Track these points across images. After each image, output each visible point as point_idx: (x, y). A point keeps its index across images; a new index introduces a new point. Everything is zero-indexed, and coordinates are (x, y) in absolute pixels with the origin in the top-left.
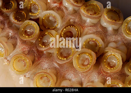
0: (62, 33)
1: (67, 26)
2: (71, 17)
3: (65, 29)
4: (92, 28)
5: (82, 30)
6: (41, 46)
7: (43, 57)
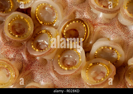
0: (65, 31)
1: (72, 21)
2: (77, 9)
3: (68, 26)
4: (106, 27)
5: (92, 28)
6: (34, 49)
7: (34, 64)
